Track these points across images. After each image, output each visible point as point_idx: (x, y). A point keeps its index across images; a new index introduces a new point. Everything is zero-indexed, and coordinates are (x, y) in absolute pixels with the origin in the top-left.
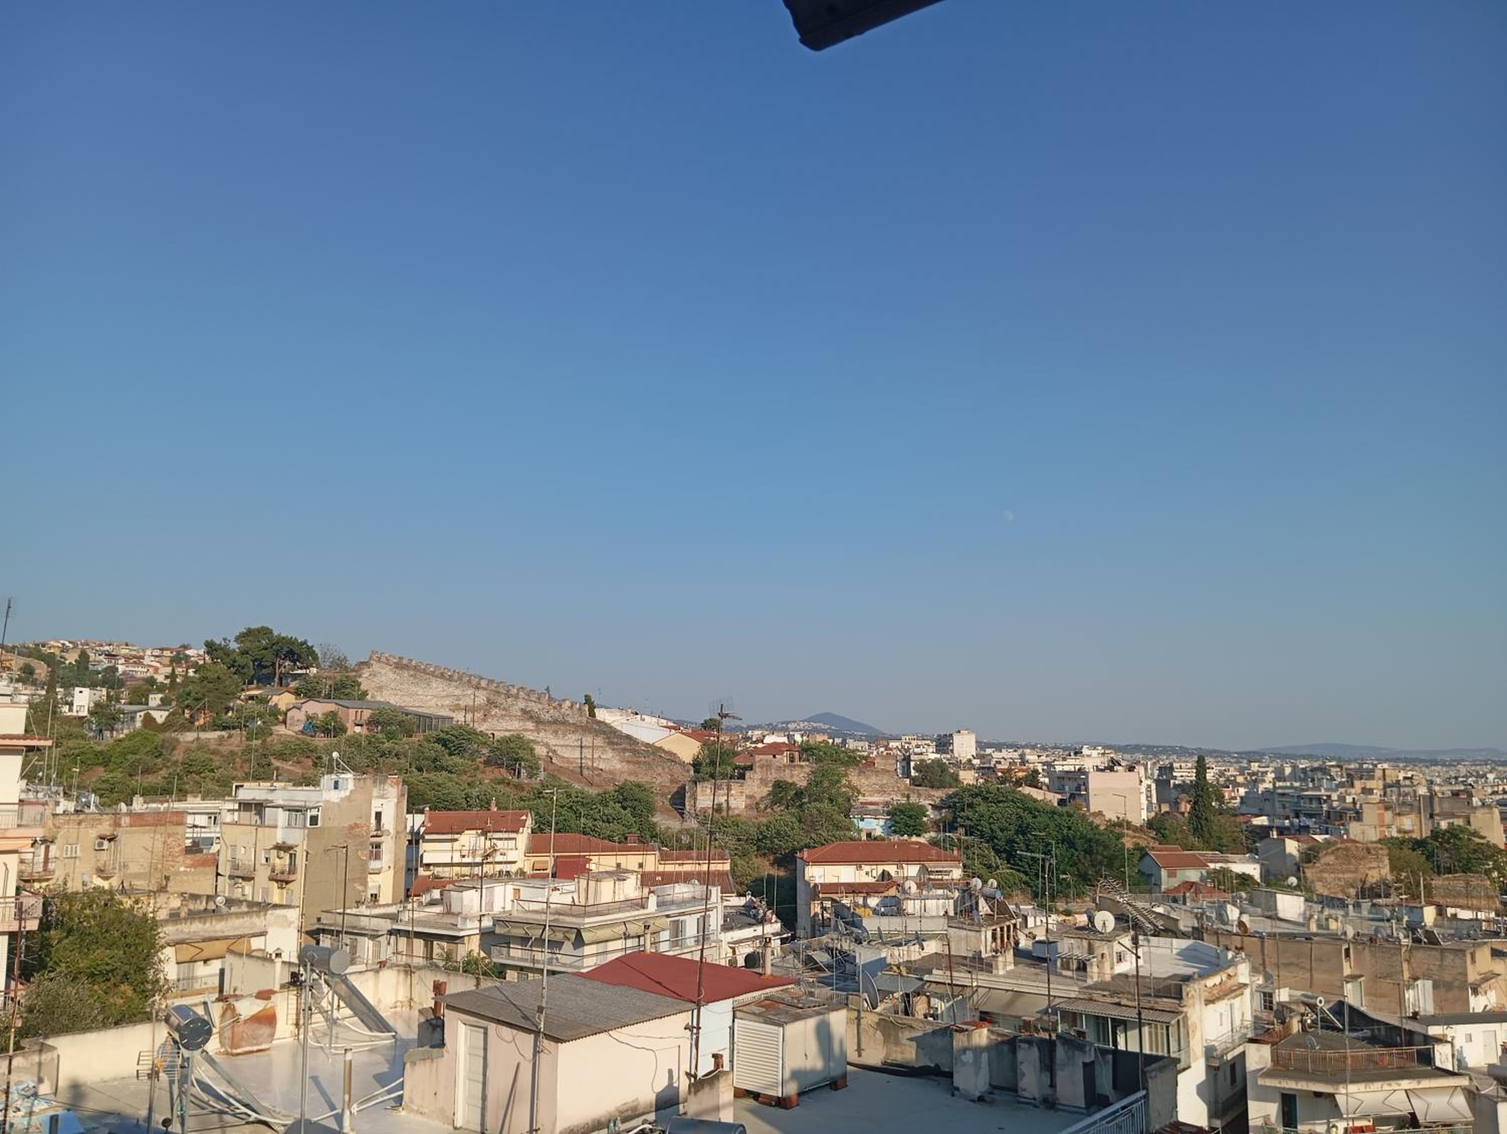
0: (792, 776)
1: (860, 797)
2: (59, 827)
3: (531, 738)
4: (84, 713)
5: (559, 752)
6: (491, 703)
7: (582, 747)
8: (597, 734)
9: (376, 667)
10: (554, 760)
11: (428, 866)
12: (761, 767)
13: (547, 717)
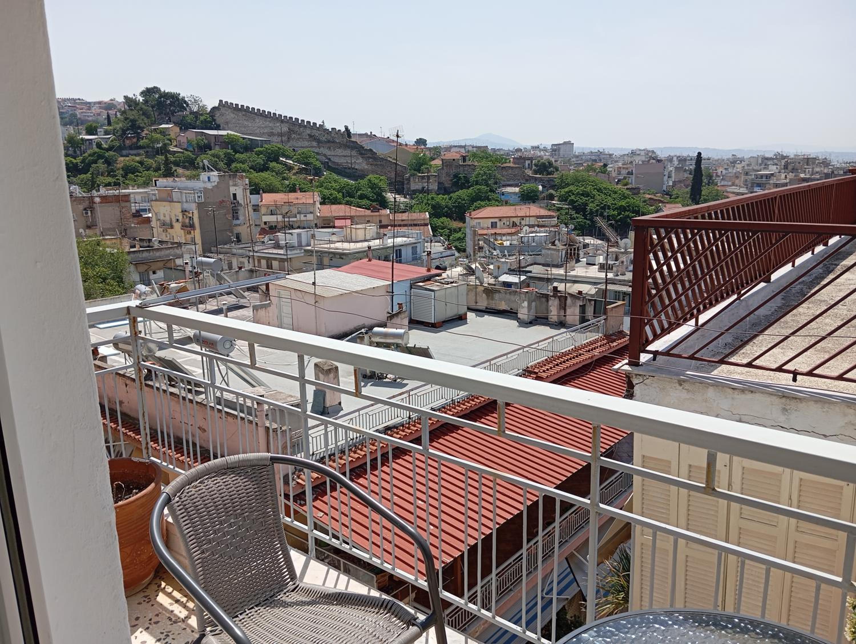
0: (464, 171)
1: (502, 182)
3: (316, 151)
5: (332, 160)
6: (291, 131)
7: (345, 156)
8: (352, 148)
9: (223, 110)
10: (330, 164)
11: (265, 223)
12: (447, 166)
13: (324, 139)
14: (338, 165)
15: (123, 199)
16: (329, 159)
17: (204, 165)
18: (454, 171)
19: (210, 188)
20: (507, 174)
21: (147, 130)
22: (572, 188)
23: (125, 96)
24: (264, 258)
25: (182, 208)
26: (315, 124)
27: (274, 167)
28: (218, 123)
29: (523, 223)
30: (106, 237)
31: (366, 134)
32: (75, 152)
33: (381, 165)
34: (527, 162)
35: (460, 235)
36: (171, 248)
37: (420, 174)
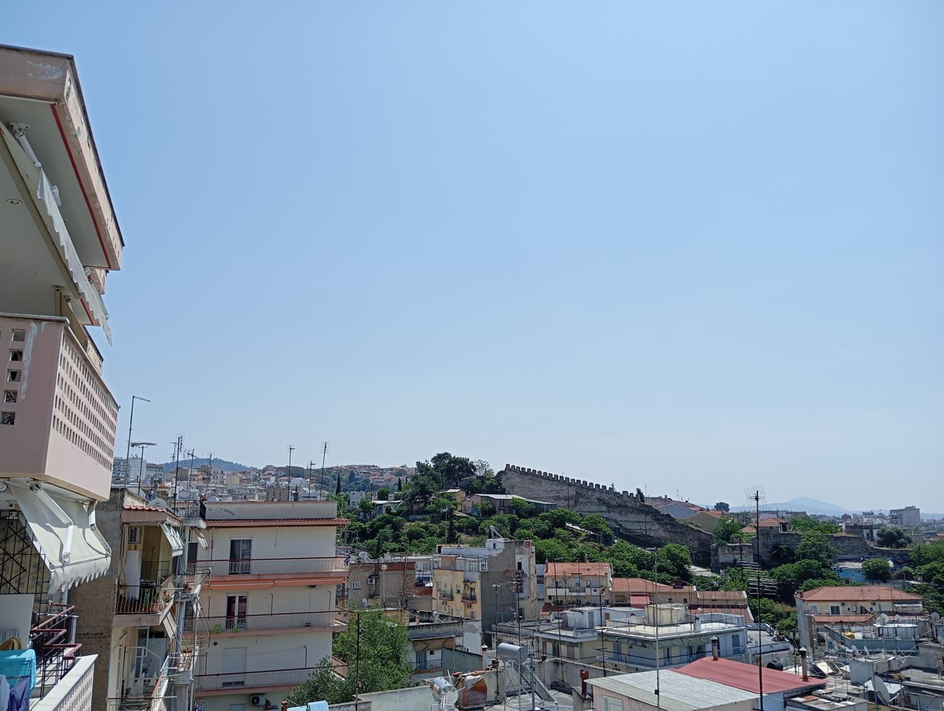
0: (785, 541)
1: (838, 555)
3: (605, 516)
4: (356, 506)
5: (624, 526)
6: (578, 495)
7: (638, 522)
8: (646, 513)
9: (509, 474)
10: (621, 531)
11: (550, 597)
12: (763, 535)
13: (614, 503)
14: (630, 532)
15: (408, 566)
16: (621, 525)
17: (490, 531)
18: (772, 541)
19: (495, 556)
20: (842, 545)
21: (436, 495)
22: (935, 564)
23: (416, 463)
24: (550, 640)
25: (464, 579)
26: (604, 487)
27: (560, 534)
28: (503, 487)
29: (876, 609)
30: (388, 609)
31: (660, 498)
32: (365, 516)
33: (681, 532)
34: (865, 532)
35: (787, 622)
36: (452, 623)
37: (730, 545)
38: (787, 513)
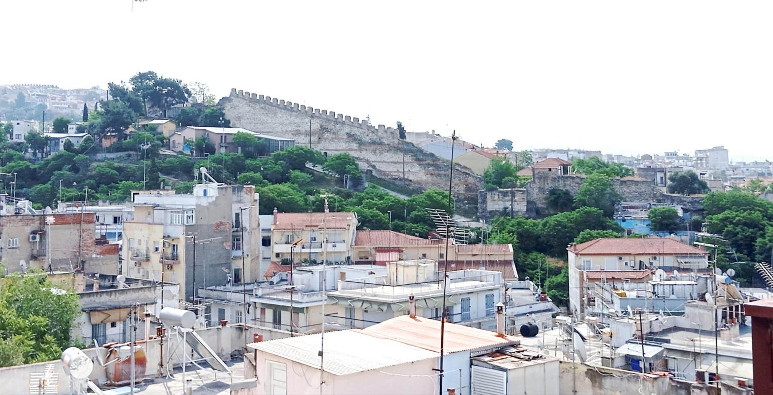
0: (565, 186)
1: (622, 202)
2: (3, 226)
3: (356, 156)
4: (22, 140)
5: (377, 167)
6: (323, 129)
7: (395, 163)
8: (405, 152)
9: (235, 101)
10: (374, 173)
11: (278, 255)
12: (540, 178)
13: (367, 139)
14: (385, 175)
15: (87, 218)
16: (374, 167)
17: (200, 174)
18: (550, 185)
19: (205, 205)
20: (628, 190)
21: (134, 127)
22: (728, 213)
23: (109, 84)
24: (270, 306)
25: (164, 234)
26: (356, 119)
27: (296, 177)
28: (227, 118)
29: (656, 263)
30: (55, 273)
31: (427, 134)
32: (35, 154)
33: (445, 175)
34: (659, 175)
35: (559, 279)
36: (141, 289)
37: (501, 190)
38: (579, 152)
